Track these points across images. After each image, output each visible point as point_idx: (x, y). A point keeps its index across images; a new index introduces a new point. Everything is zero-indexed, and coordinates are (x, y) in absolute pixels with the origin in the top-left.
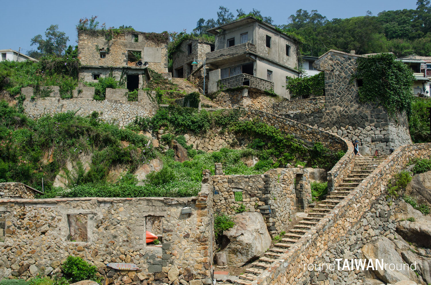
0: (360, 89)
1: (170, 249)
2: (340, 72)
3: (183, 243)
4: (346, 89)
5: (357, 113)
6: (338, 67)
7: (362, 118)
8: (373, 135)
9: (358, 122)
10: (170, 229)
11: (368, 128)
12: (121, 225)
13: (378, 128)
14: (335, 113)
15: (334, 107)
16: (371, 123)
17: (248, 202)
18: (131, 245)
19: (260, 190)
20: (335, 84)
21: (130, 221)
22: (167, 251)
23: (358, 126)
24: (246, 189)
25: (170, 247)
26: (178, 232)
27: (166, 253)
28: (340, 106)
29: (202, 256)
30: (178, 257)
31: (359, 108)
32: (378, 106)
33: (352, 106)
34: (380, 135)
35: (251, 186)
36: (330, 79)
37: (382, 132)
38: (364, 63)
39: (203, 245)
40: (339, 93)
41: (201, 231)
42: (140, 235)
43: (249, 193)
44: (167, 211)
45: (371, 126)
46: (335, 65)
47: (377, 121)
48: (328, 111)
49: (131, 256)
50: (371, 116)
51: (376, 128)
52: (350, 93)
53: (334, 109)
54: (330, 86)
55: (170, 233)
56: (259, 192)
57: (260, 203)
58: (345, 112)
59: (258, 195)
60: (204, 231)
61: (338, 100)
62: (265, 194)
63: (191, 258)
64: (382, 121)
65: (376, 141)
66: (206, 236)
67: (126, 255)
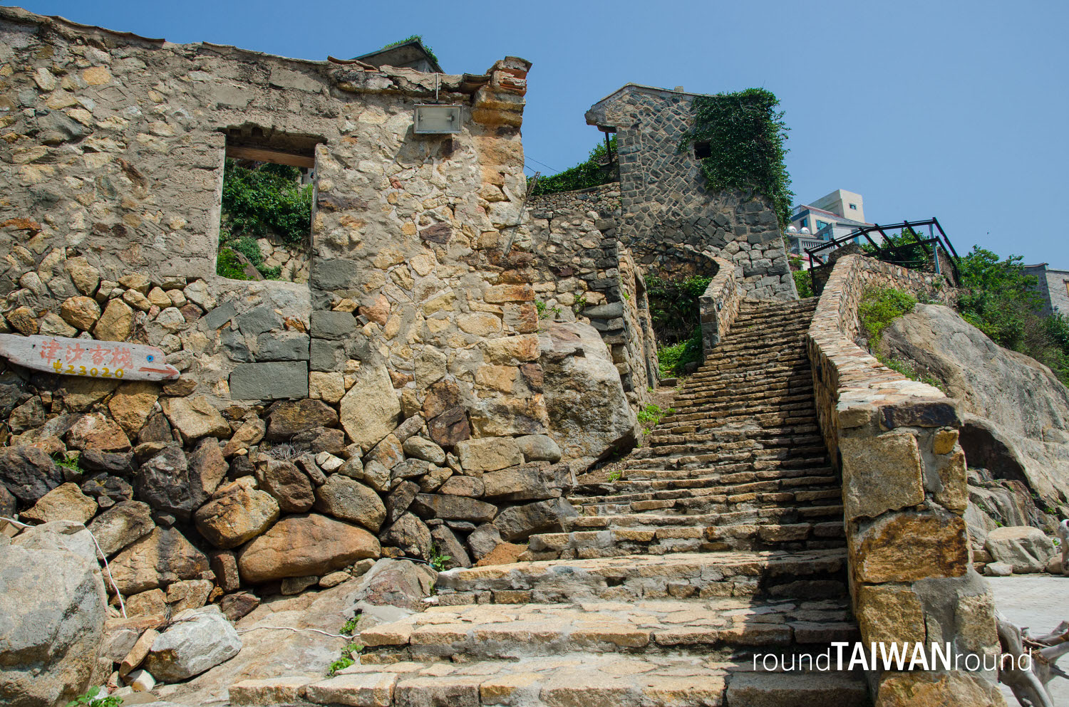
0: (705, 162)
1: (353, 290)
2: (654, 128)
3: (416, 266)
4: (672, 163)
5: (702, 215)
6: (648, 119)
7: (717, 225)
8: (747, 262)
9: (707, 235)
10: (352, 196)
11: (733, 246)
12: (87, 150)
13: (756, 246)
14: (647, 218)
15: (645, 204)
16: (738, 235)
17: (549, 294)
18: (139, 251)
19: (588, 255)
20: (642, 154)
21: (143, 137)
22: (336, 297)
23: (708, 242)
24: (540, 252)
25: (355, 280)
26: (393, 215)
27: (331, 307)
28: (660, 201)
29: (512, 330)
30: (392, 328)
31: (707, 203)
32: (752, 197)
33: (688, 200)
34: (764, 261)
35: (557, 245)
36: (631, 144)
37: (766, 252)
38: (712, 108)
39: (512, 281)
40: (655, 174)
41: (502, 222)
42: (196, 213)
43: (553, 264)
44: (341, 119)
45: (738, 242)
46: (641, 113)
47: (752, 231)
48: (629, 215)
49: (136, 309)
50: (738, 219)
51: (752, 245)
52: (682, 173)
53: (645, 210)
54: (632, 159)
55: (352, 214)
56: (586, 260)
57: (591, 297)
58: (673, 215)
59: (583, 271)
60: (513, 221)
61: (652, 189)
62: (606, 268)
63: (460, 337)
64: (764, 230)
65: (755, 273)
66: (524, 245)
67: (103, 303)
